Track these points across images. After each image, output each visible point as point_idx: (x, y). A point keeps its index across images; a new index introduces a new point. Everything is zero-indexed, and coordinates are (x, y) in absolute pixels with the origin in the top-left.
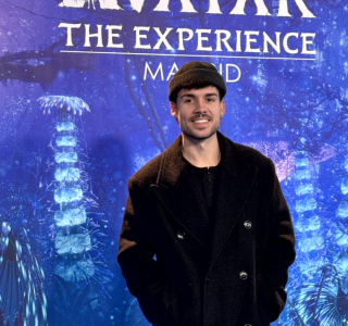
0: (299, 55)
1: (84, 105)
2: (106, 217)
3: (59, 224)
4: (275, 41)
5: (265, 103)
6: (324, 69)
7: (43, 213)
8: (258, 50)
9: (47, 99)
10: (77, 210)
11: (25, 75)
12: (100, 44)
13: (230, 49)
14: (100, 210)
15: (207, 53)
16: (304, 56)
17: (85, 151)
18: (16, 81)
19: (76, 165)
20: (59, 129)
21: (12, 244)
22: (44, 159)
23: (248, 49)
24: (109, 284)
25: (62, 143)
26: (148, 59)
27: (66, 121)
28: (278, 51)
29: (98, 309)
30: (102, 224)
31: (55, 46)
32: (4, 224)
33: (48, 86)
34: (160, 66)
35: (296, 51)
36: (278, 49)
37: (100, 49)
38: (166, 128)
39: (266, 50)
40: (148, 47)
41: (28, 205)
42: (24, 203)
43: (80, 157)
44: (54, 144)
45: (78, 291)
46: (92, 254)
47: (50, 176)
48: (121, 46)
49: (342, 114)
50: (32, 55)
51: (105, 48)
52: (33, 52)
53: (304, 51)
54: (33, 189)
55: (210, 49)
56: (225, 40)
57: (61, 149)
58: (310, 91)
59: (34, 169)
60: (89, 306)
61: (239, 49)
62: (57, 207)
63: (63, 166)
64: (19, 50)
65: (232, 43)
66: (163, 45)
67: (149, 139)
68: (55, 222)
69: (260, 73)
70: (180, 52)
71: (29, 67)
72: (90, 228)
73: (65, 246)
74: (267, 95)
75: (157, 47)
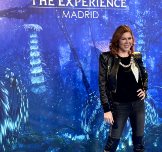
0: (120, 7)
1: (40, 28)
2: (50, 70)
3: (32, 73)
4: (111, 2)
5: (108, 26)
6: (129, 13)
7: (26, 68)
8: (105, 6)
9: (26, 26)
10: (39, 67)
11: (18, 16)
12: (46, 4)
13: (94, 6)
14: (47, 67)
15: (86, 7)
16: (122, 8)
17: (41, 45)
18: (14, 19)
19: (38, 50)
20: (31, 37)
21: (15, 80)
22: (26, 48)
23: (101, 6)
24: (51, 94)
25: (33, 42)
26: (64, 9)
27: (34, 34)
28: (112, 6)
29: (47, 104)
30: (48, 72)
31: (28, 5)
32: (12, 73)
33: (26, 20)
34: (69, 12)
35: (119, 6)
36: (112, 5)
37: (45, 6)
38: (71, 36)
39: (108, 6)
40: (64, 5)
41: (20, 66)
42: (19, 65)
43: (39, 47)
44: (29, 42)
45: (40, 97)
46: (45, 83)
47: (28, 55)
48: (53, 5)
49: (136, 30)
50: (20, 8)
51: (48, 6)
52: (20, 7)
53: (122, 6)
54: (22, 60)
55: (87, 6)
56: (92, 2)
57: (32, 44)
58: (124, 21)
59: (22, 52)
60: (44, 103)
61: (98, 6)
62: (31, 66)
63: (33, 51)
64: (15, 7)
65: (95, 3)
66: (69, 4)
67: (65, 40)
68: (31, 72)
69: (106, 15)
70: (76, 7)
71: (19, 13)
72: (44, 74)
73: (35, 81)
74: (108, 23)
75: (67, 5)
